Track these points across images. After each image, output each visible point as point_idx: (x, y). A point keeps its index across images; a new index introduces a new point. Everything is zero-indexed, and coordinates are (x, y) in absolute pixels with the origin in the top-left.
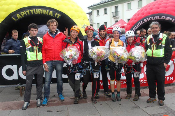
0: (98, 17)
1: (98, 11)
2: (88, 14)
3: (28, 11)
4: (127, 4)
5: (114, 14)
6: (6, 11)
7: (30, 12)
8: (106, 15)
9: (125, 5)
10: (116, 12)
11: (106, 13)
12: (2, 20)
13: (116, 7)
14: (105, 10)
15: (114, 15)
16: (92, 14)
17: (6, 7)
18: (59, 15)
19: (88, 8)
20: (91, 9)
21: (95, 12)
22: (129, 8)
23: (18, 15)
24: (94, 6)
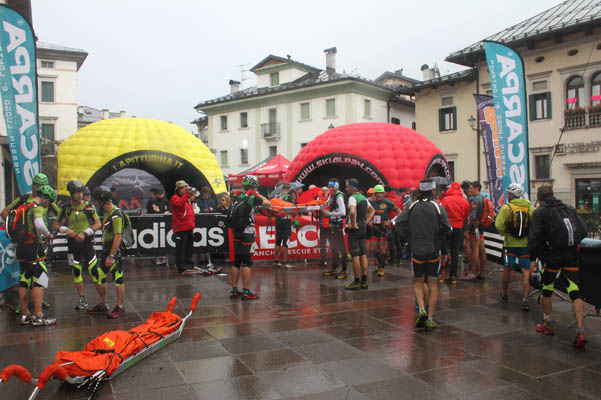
0: (225, 135)
1: (224, 119)
2: (195, 125)
3: (137, 158)
4: (300, 106)
5: (267, 127)
6: (103, 156)
7: (139, 159)
8: (245, 132)
9: (296, 106)
10: (273, 124)
11: (245, 125)
12: (97, 169)
13: (273, 112)
14: (244, 116)
15: (268, 132)
16: (207, 124)
17: (101, 149)
18: (181, 164)
19: (196, 108)
20: (205, 111)
21: (215, 121)
22: (305, 115)
23: (122, 162)
24: (213, 103)
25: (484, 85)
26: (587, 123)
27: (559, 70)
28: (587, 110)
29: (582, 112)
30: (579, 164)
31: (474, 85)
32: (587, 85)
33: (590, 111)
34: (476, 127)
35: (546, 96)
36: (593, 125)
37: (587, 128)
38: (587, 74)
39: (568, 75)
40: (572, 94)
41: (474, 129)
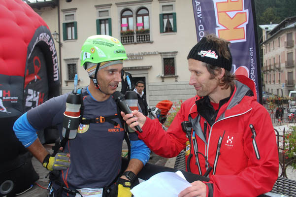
25: (64, 11)
26: (135, 40)
27: (117, 4)
28: (135, 32)
29: (132, 33)
30: (131, 68)
31: (56, 10)
32: (134, 16)
33: (137, 32)
34: (58, 40)
35: (108, 21)
36: (139, 42)
37: (135, 44)
38: (134, 8)
39: (122, 8)
40: (124, 21)
41: (57, 42)
